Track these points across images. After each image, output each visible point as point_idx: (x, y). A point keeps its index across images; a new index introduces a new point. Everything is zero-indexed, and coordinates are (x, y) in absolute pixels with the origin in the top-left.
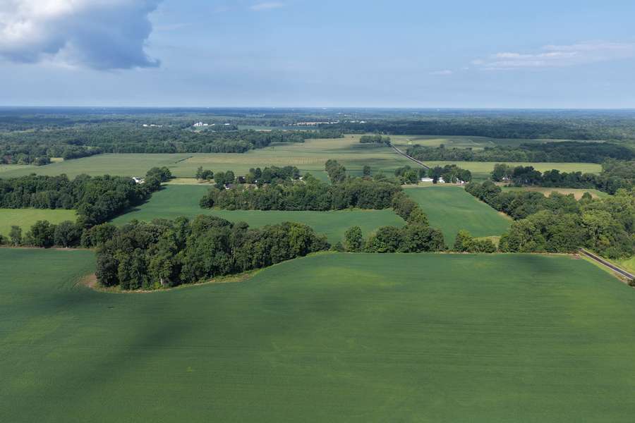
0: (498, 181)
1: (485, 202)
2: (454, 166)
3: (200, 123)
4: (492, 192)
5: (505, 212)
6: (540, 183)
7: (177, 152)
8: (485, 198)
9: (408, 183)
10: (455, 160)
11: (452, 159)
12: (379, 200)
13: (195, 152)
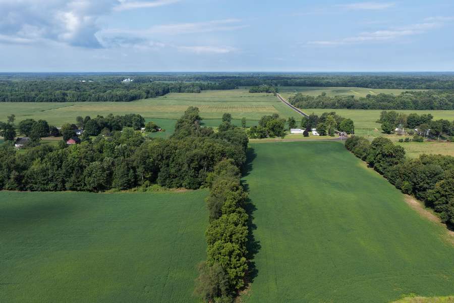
0: (389, 133)
1: (378, 171)
2: (332, 114)
3: (129, 79)
4: (391, 156)
5: (418, 198)
6: (448, 137)
7: (67, 101)
8: (376, 165)
9: (271, 136)
10: (337, 108)
11: (333, 106)
12: (192, 172)
13: (84, 101)
